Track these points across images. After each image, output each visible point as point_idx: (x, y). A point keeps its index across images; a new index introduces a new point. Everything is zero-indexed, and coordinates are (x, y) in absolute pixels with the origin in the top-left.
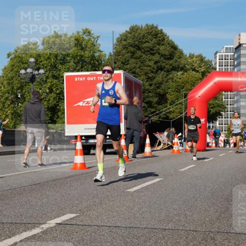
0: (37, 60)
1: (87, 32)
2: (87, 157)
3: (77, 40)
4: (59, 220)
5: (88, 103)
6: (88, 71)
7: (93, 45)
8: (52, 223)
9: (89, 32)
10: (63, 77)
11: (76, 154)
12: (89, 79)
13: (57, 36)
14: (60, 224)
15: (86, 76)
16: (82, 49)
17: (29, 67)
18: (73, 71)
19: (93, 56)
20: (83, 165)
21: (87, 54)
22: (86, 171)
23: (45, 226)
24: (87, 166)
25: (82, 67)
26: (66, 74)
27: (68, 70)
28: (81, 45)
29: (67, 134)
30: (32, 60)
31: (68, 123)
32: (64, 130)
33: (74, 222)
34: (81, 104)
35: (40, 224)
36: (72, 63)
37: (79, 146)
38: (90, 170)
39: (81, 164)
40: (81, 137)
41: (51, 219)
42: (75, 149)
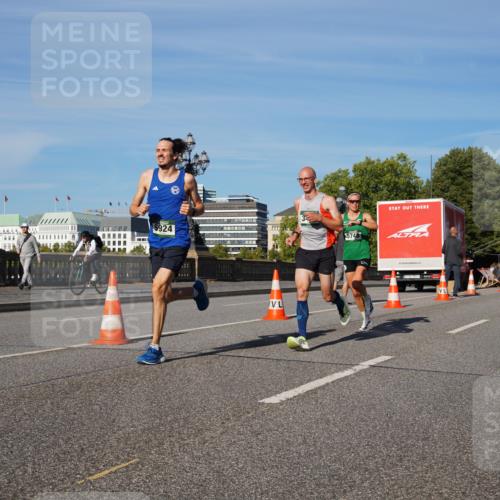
0: (347, 189)
1: (403, 157)
2: (402, 294)
3: (391, 165)
4: (372, 362)
5: (403, 234)
6: (403, 199)
7: (409, 171)
8: (365, 365)
9: (405, 157)
10: (375, 206)
11: (390, 291)
12: (404, 208)
13: (369, 162)
14: (374, 366)
15: (402, 205)
16: (397, 175)
17: (338, 196)
18: (386, 200)
19: (409, 183)
20: (398, 304)
21: (402, 180)
22: (402, 309)
23: (358, 368)
24: (403, 304)
25: (396, 195)
26: (379, 203)
27: (381, 199)
28: (395, 171)
29: (380, 268)
30: (342, 188)
31: (382, 257)
32: (376, 264)
33: (389, 365)
34: (395, 236)
35: (353, 365)
36: (385, 191)
37: (393, 282)
38: (405, 309)
39: (396, 302)
40: (396, 272)
41: (364, 360)
42: (388, 285)
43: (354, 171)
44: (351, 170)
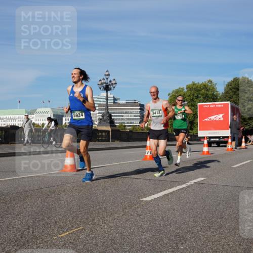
1: (210, 82)
2: (210, 148)
3: (205, 85)
4: (196, 181)
5: (210, 119)
6: (210, 102)
7: (213, 88)
8: (192, 182)
10: (197, 105)
11: (204, 146)
12: (211, 106)
13: (194, 84)
14: (196, 183)
15: (210, 105)
16: (207, 90)
18: (202, 102)
19: (213, 94)
20: (208, 153)
21: (210, 93)
22: (209, 155)
23: (188, 184)
24: (210, 153)
25: (207, 100)
26: (199, 104)
27: (200, 102)
28: (207, 88)
29: (199, 136)
31: (200, 130)
32: (197, 134)
33: (204, 182)
34: (206, 120)
35: (186, 182)
36: (202, 98)
37: (206, 142)
38: (211, 155)
40: (207, 137)
41: (191, 180)
42: (203, 144)
43: (187, 88)
44: (185, 88)
